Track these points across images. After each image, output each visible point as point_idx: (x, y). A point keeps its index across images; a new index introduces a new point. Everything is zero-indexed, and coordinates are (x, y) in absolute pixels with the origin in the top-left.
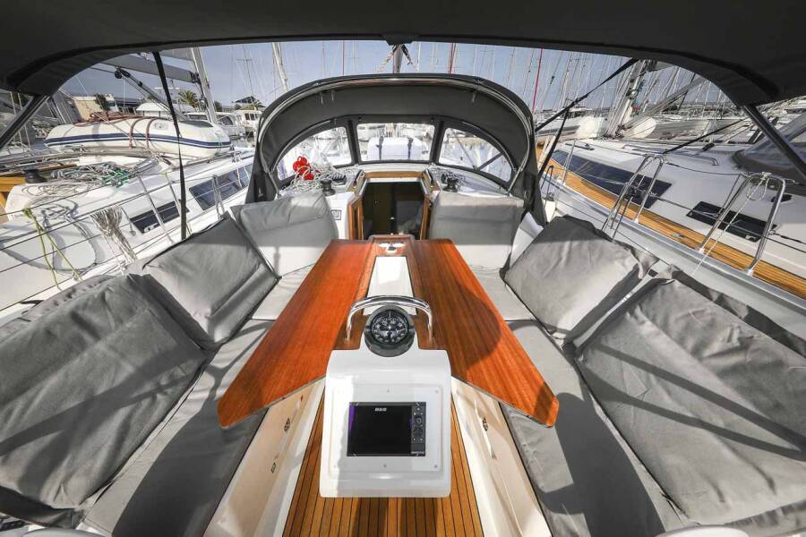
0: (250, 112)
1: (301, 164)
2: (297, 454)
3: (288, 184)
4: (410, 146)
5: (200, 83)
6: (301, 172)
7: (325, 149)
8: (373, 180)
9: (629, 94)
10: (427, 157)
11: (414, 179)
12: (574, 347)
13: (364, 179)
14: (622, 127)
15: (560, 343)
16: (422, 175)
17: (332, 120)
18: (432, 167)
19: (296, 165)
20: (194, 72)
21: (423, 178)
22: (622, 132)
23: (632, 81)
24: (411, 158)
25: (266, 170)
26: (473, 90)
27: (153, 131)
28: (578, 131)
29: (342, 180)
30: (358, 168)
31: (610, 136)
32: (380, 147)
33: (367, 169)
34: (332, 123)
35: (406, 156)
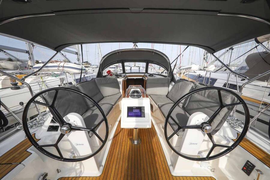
0: (86, 66)
1: (109, 72)
2: (110, 138)
3: (105, 77)
4: (139, 69)
5: (78, 55)
6: (109, 74)
7: (115, 68)
8: (129, 78)
9: (204, 59)
10: (144, 71)
11: (141, 77)
12: (184, 107)
13: (126, 77)
14: (205, 67)
15: (181, 107)
16: (143, 76)
17: (118, 61)
18: (146, 74)
19: (107, 72)
20: (77, 52)
21: (144, 77)
22: (205, 69)
23: (204, 55)
24: (140, 72)
25: (101, 71)
26: (153, 52)
27: (65, 65)
28: (192, 69)
29: (121, 76)
30: (124, 74)
31: (202, 70)
32: (131, 69)
33: (127, 75)
34: (118, 62)
35: (139, 72)
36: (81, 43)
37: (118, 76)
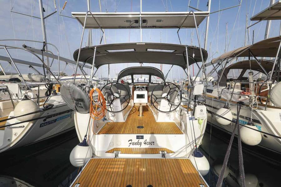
4: (145, 80)
16: (147, 85)
18: (150, 83)
29: (131, 84)
30: (133, 84)
32: (138, 80)
33: (135, 84)
34: (129, 75)
35: (144, 82)
36: (109, 64)
37: (129, 84)
